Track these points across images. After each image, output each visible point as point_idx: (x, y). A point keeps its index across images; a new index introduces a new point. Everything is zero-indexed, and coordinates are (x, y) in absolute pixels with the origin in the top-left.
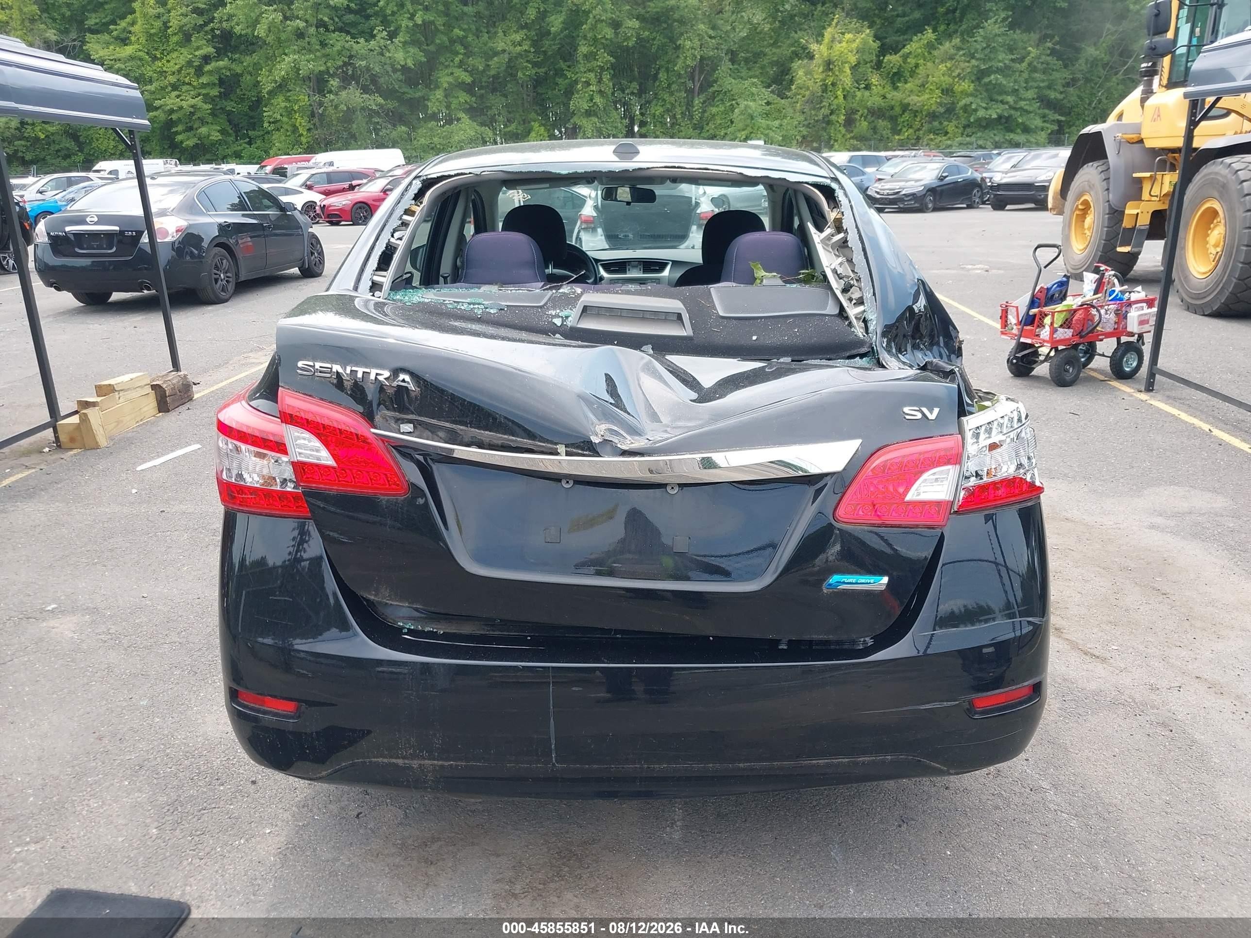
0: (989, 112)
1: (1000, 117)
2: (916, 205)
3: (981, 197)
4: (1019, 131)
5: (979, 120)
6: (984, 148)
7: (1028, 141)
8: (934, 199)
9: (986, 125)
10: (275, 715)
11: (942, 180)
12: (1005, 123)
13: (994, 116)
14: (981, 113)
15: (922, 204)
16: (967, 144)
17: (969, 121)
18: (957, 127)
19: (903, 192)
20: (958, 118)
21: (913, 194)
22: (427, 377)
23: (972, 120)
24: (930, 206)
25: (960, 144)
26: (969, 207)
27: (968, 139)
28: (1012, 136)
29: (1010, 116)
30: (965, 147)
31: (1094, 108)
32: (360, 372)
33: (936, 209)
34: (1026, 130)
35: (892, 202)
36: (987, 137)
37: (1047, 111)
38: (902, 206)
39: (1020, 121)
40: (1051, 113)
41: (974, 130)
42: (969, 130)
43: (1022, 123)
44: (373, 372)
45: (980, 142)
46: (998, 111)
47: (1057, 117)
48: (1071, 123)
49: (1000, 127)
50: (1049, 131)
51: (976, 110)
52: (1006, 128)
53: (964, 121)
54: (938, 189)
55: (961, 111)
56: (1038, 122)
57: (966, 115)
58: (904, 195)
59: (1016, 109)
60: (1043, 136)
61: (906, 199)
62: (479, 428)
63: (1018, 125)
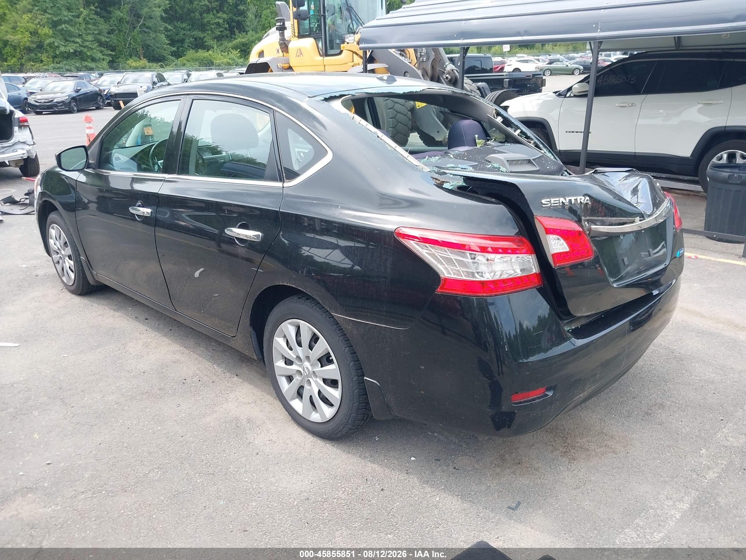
0: (68, 48)
1: (76, 51)
2: (67, 109)
3: (103, 102)
4: (89, 60)
5: (61, 53)
6: (71, 71)
7: (98, 67)
8: (77, 104)
9: (67, 56)
10: (539, 398)
11: (78, 92)
12: (79, 55)
13: (72, 51)
14: (62, 49)
15: (70, 108)
16: (58, 68)
17: (56, 53)
18: (48, 57)
19: (55, 101)
20: (47, 51)
21: (63, 102)
22: (594, 196)
23: (58, 53)
24: (75, 108)
25: (54, 68)
26: (98, 108)
27: (58, 65)
28: (86, 63)
29: (82, 51)
30: (58, 70)
31: (128, 47)
32: (573, 199)
33: (79, 111)
34: (93, 60)
35: (49, 107)
36: (70, 64)
37: (103, 49)
38: (57, 109)
39: (89, 54)
40: (105, 49)
41: (60, 60)
42: (57, 60)
43: (91, 56)
44: (579, 198)
45: (67, 67)
46: (73, 47)
47: (110, 52)
48: (117, 56)
49: (77, 58)
50: (108, 61)
51: (58, 47)
52: (80, 58)
53: (51, 53)
54: (77, 97)
55: (48, 47)
56: (100, 55)
57: (52, 50)
58: (56, 102)
59: (84, 47)
60: (105, 64)
61: (58, 105)
62: (611, 217)
63: (88, 56)
